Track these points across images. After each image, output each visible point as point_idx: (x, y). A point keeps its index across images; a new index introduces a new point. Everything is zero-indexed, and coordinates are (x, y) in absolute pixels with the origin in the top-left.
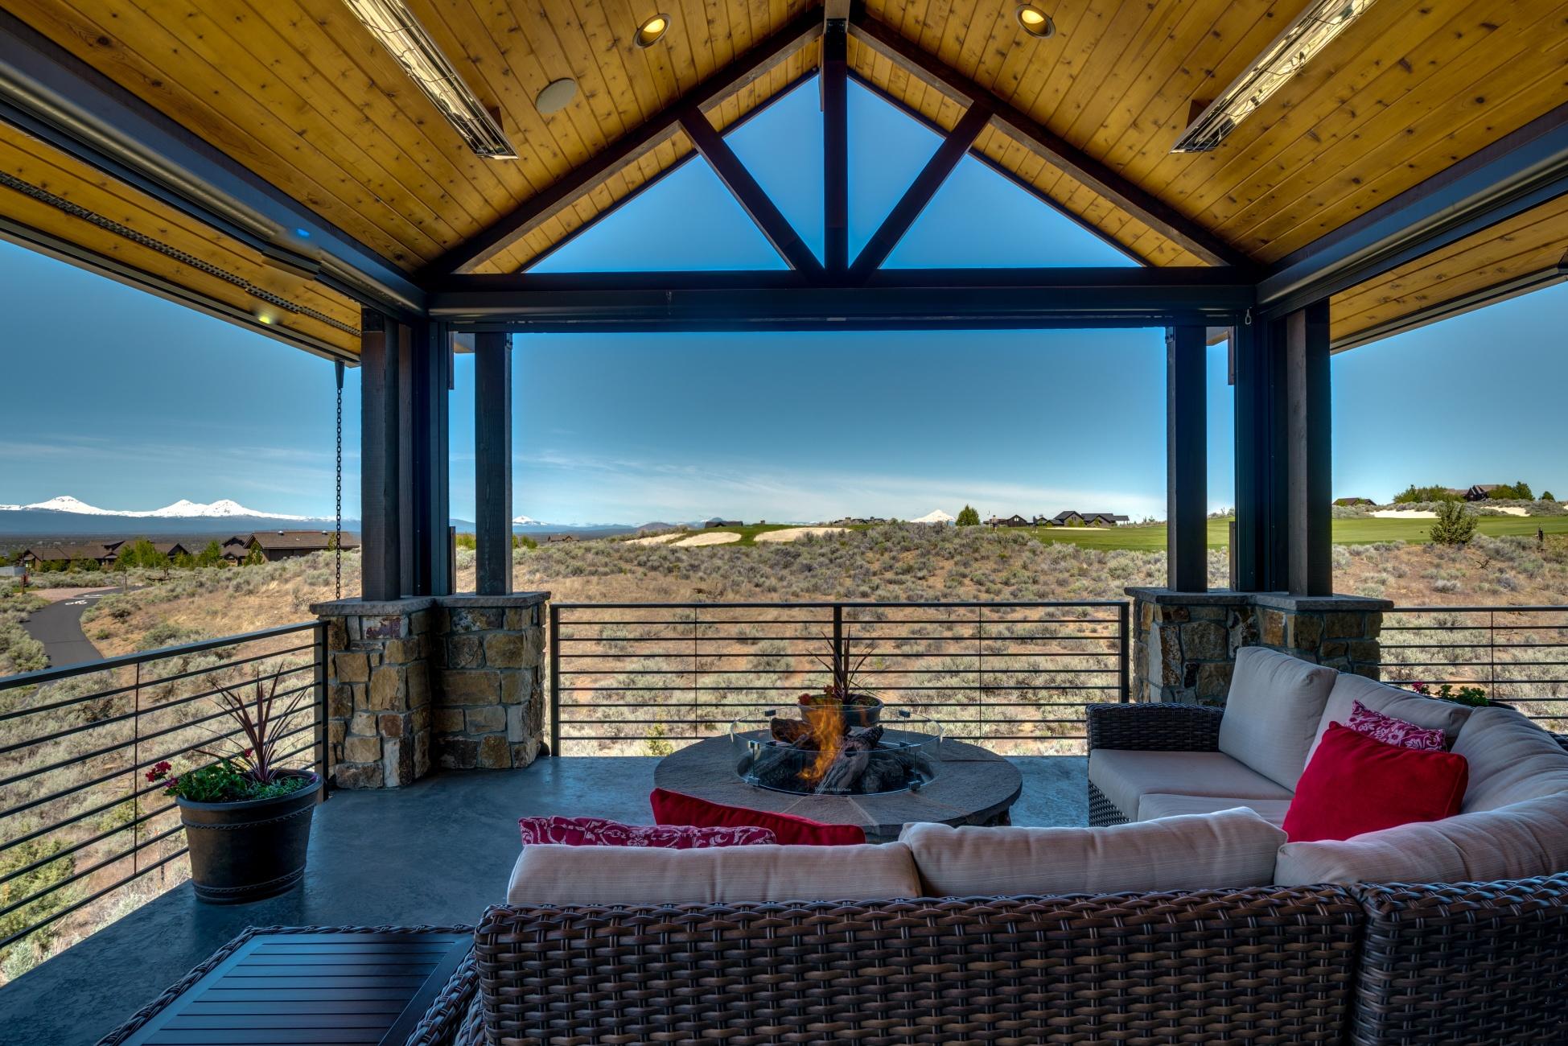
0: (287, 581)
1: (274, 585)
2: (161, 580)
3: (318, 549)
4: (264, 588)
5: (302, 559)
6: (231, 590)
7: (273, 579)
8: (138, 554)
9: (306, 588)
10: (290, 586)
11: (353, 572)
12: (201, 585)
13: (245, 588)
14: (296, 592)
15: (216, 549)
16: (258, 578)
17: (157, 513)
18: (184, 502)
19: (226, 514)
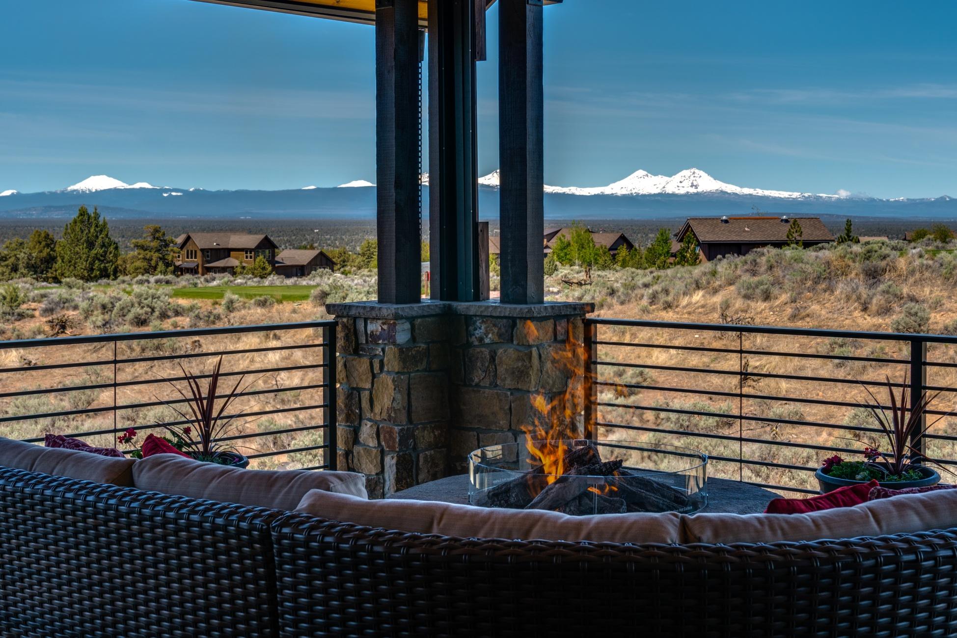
0: (715, 291)
1: (698, 297)
2: (580, 284)
3: (763, 244)
4: (685, 301)
5: (739, 260)
6: (645, 302)
7: (698, 287)
8: (575, 247)
9: (739, 303)
10: (718, 299)
11: (803, 281)
12: (612, 292)
13: (663, 298)
14: (726, 305)
15: (666, 241)
16: (679, 285)
17: (608, 190)
18: (641, 172)
19: (693, 190)
